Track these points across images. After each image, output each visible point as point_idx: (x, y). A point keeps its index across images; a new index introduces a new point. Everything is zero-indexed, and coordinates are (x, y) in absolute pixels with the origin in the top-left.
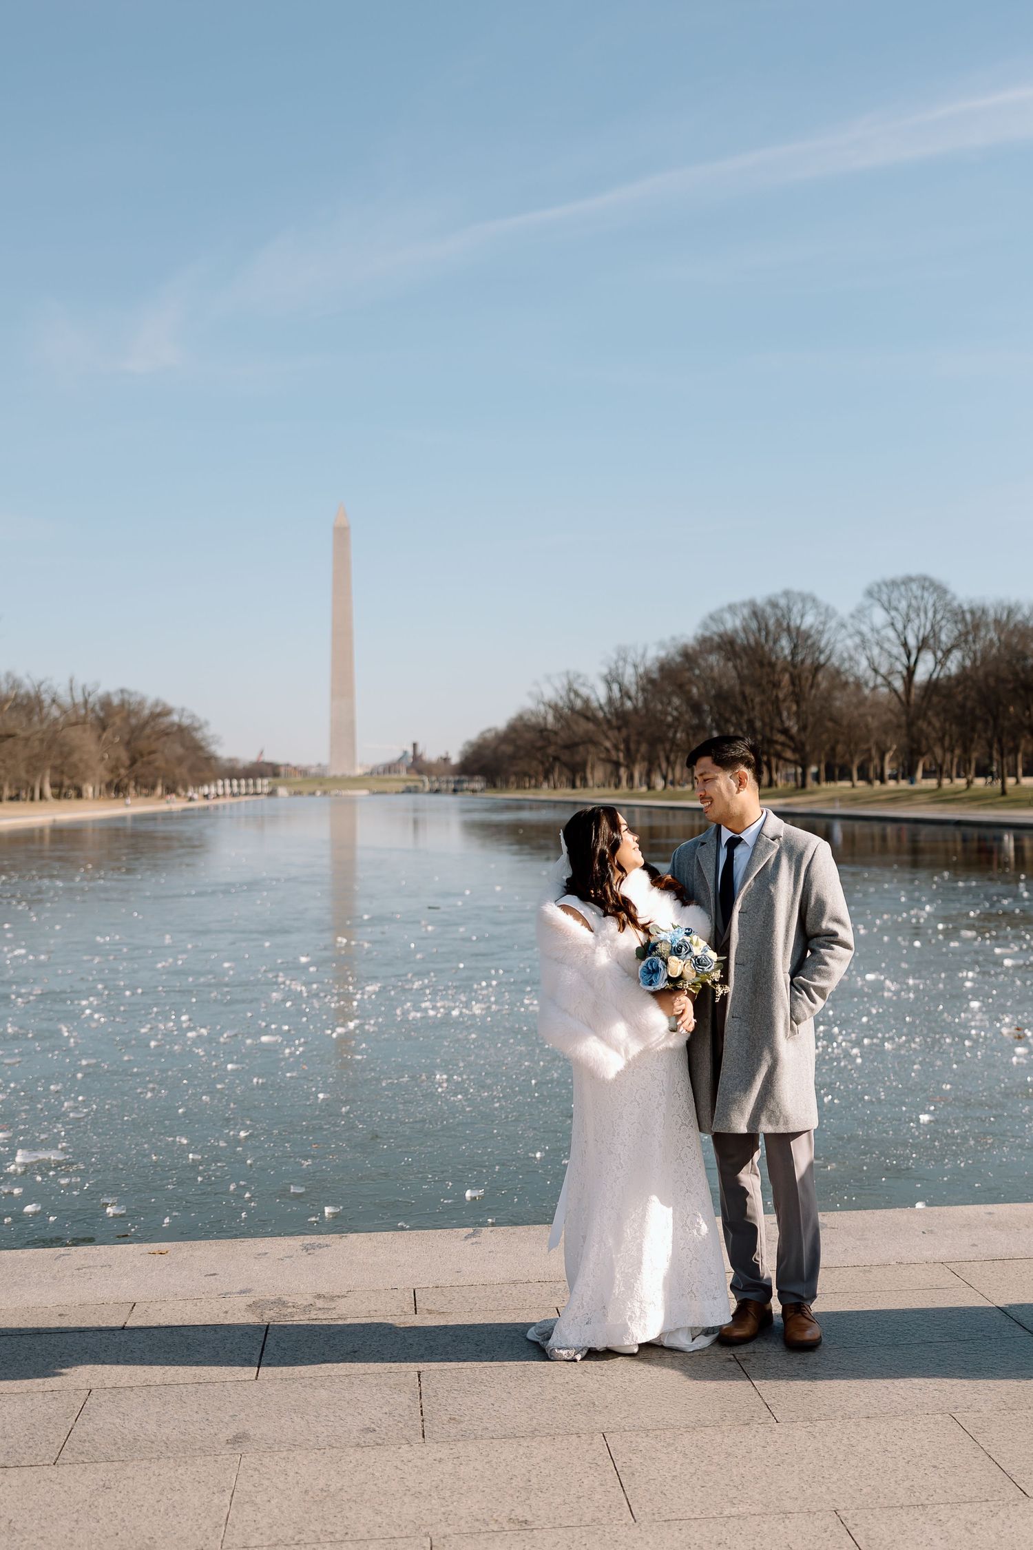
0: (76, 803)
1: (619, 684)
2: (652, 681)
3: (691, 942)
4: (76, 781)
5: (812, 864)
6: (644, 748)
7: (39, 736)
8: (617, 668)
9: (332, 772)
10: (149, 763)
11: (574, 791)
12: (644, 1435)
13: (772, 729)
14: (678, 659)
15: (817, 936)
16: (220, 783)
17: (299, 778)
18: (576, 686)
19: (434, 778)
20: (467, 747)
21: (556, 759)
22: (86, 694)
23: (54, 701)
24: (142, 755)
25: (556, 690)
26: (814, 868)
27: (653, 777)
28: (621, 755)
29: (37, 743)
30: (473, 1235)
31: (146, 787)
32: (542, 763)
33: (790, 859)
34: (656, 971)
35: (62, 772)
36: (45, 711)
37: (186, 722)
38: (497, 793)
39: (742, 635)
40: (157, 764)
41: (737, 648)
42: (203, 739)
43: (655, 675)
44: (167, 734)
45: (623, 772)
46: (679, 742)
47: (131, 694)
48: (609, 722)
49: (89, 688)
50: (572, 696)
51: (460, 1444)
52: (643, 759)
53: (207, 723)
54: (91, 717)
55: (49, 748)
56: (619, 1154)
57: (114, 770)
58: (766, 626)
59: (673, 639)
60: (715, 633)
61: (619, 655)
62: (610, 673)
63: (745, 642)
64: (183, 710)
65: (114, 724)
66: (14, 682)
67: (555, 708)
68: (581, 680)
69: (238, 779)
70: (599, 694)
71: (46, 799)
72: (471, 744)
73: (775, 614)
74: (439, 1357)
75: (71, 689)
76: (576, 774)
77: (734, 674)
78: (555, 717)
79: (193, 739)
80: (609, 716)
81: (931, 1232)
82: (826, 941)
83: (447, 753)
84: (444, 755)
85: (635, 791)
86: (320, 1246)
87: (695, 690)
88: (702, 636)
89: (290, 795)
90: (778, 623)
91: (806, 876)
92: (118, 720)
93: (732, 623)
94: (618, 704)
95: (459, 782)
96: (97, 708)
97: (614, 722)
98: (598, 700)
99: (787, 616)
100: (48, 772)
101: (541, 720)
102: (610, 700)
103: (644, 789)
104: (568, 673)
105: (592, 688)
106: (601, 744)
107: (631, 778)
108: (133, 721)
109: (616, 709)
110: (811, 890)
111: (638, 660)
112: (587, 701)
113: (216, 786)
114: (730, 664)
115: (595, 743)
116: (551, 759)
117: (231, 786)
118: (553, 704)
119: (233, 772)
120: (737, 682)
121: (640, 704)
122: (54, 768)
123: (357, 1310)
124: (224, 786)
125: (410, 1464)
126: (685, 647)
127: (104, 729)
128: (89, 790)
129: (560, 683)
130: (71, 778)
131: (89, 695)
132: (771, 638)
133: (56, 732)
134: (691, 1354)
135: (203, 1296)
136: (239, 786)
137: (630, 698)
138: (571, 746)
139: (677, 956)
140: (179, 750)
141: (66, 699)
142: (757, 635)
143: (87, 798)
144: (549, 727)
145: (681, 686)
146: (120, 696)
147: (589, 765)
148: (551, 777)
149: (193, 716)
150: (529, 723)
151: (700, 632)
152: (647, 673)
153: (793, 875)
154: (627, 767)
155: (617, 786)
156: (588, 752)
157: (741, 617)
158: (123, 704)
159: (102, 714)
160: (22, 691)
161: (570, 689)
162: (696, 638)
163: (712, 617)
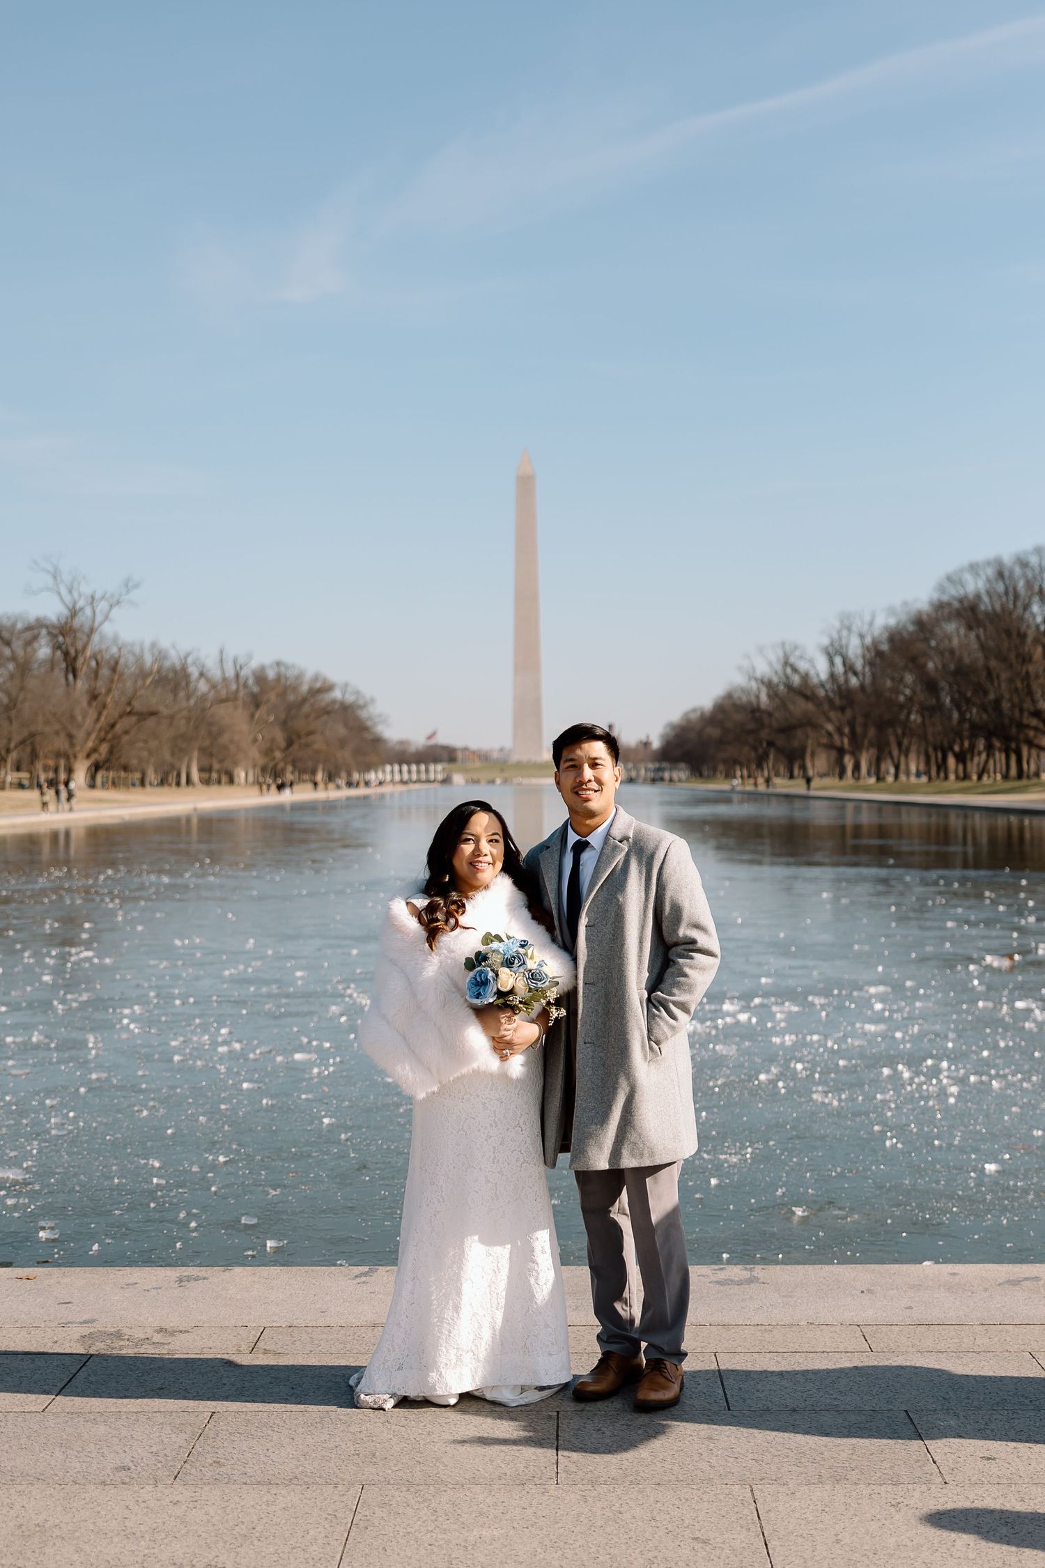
0: (226, 789)
1: (843, 657)
2: (880, 654)
3: (526, 954)
4: (227, 764)
5: (665, 866)
6: (872, 732)
7: (185, 713)
8: (840, 639)
9: (515, 758)
10: (307, 745)
11: (792, 782)
12: (405, 1489)
13: (1021, 710)
14: (911, 628)
15: (676, 944)
16: (388, 768)
17: (478, 764)
18: (792, 660)
19: (630, 765)
20: (668, 729)
21: (771, 744)
22: (238, 668)
23: (202, 675)
24: (299, 737)
25: (770, 664)
26: (668, 870)
27: (883, 767)
28: (846, 741)
29: (183, 722)
30: (365, 1274)
31: (306, 772)
32: (755, 749)
33: (640, 863)
34: (485, 983)
35: (211, 755)
36: (192, 685)
37: (350, 698)
38: (703, 783)
39: (986, 599)
40: (316, 746)
41: (981, 617)
42: (370, 718)
43: (885, 647)
44: (328, 713)
45: (849, 762)
46: (913, 726)
47: (287, 667)
48: (830, 701)
49: (241, 661)
50: (789, 670)
51: (207, 1488)
52: (871, 745)
53: (373, 700)
54: (242, 693)
55: (196, 728)
56: (441, 1187)
57: (268, 752)
58: (1015, 589)
59: (905, 604)
60: (954, 598)
61: (842, 622)
62: (832, 644)
63: (990, 608)
64: (346, 685)
65: (268, 701)
66: (160, 652)
67: (769, 685)
68: (798, 653)
69: (409, 763)
70: (820, 669)
71: (193, 785)
72: (673, 727)
73: (1024, 575)
74: (244, 1398)
75: (221, 661)
76: (793, 760)
77: (976, 646)
78: (769, 696)
79: (357, 719)
80: (831, 694)
81: (870, 1291)
82: (685, 950)
83: (648, 737)
84: (644, 739)
85: (862, 782)
86: (197, 1279)
87: (931, 665)
88: (939, 600)
89: (467, 782)
90: (1029, 585)
91: (659, 879)
92: (272, 697)
93: (973, 585)
94: (842, 680)
95: (659, 770)
96: (251, 682)
97: (837, 701)
98: (818, 675)
99: (1039, 578)
100: (195, 754)
101: (753, 699)
102: (832, 676)
103: (873, 780)
104: (783, 644)
105: (811, 661)
106: (822, 727)
107: (857, 767)
108: (291, 698)
109: (839, 687)
110: (664, 894)
111: (865, 628)
112: (805, 677)
113: (384, 771)
114: (972, 635)
115: (816, 727)
116: (765, 745)
117: (401, 771)
118: (766, 680)
119: (403, 756)
120: (980, 655)
121: (868, 680)
122: (203, 750)
123: (192, 1347)
124: (392, 772)
125: (143, 1505)
126: (920, 613)
127: (257, 706)
128: (241, 775)
129: (775, 657)
130: (221, 761)
131: (241, 668)
132: (1019, 604)
133: (204, 710)
134: (513, 1410)
135: (43, 1325)
136: (409, 772)
137: (855, 674)
138: (787, 729)
139: (508, 967)
140: (342, 731)
141: (216, 674)
142: (1004, 599)
143: (239, 784)
144: (763, 706)
145: (913, 659)
146: (276, 669)
147: (809, 751)
148: (765, 766)
149: (358, 693)
150: (738, 702)
151: (936, 596)
152: (875, 643)
153: (643, 880)
154: (853, 753)
155: (842, 775)
156: (807, 737)
157: (984, 578)
158: (279, 678)
159: (256, 689)
160: (167, 664)
161: (786, 663)
162: (931, 604)
163: (949, 579)
